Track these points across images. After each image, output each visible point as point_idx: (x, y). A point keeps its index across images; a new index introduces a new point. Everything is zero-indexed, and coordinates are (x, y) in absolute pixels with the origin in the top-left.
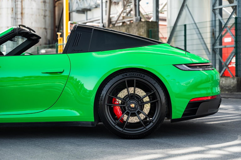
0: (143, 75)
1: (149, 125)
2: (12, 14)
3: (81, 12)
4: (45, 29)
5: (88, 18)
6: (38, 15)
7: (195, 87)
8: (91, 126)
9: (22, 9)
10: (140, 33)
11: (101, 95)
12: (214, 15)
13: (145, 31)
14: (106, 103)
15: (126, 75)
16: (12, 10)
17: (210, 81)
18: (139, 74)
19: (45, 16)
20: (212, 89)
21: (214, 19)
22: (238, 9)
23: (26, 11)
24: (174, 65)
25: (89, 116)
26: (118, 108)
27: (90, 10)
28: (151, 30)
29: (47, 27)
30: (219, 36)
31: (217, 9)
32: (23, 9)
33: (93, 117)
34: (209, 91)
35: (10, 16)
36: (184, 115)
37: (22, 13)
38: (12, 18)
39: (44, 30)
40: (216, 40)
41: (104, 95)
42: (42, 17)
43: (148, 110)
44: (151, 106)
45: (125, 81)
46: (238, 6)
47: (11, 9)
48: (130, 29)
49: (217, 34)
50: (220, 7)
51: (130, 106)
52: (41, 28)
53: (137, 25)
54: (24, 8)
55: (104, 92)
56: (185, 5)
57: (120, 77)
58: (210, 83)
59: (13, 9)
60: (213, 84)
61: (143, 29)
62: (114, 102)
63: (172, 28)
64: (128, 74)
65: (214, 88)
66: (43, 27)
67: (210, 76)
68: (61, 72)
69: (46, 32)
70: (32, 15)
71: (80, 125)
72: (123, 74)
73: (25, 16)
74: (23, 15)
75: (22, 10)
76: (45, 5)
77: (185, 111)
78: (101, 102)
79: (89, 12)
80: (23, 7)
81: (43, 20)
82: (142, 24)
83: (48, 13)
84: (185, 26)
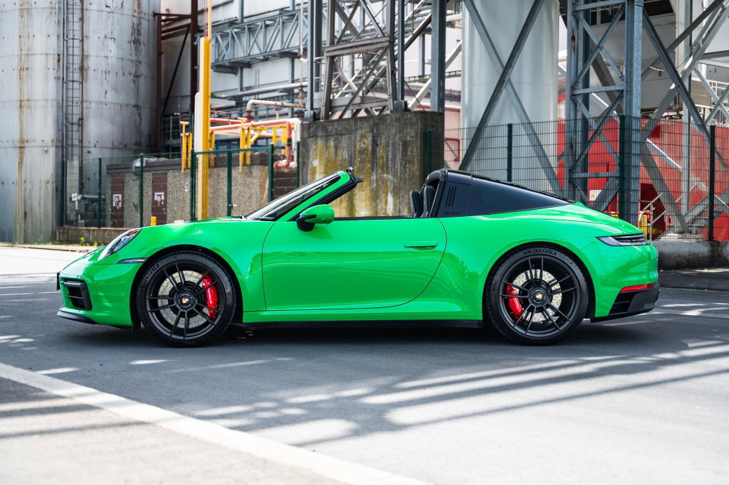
0: (554, 251)
1: (563, 324)
2: (58, 71)
3: (225, 70)
4: (137, 106)
5: (245, 84)
6: (120, 74)
7: (625, 270)
8: (476, 327)
9: (83, 57)
10: (406, 137)
11: (493, 282)
12: (572, 106)
13: (416, 133)
14: (501, 294)
15: (529, 252)
16: (59, 61)
17: (645, 261)
18: (548, 249)
19: (137, 76)
20: (648, 273)
21: (572, 117)
22: (627, 97)
23: (92, 63)
24: (598, 238)
25: (475, 313)
26: (516, 301)
27: (249, 65)
28: (430, 132)
29: (141, 104)
30: (582, 154)
31: (580, 94)
32: (85, 58)
33: (481, 314)
34: (645, 277)
35: (52, 74)
36: (612, 311)
37: (82, 69)
38: (58, 78)
39: (135, 110)
40: (576, 161)
41: (498, 282)
42: (131, 78)
43: (559, 303)
44: (563, 297)
45: (528, 261)
46: (627, 91)
47: (56, 57)
48: (382, 127)
49: (579, 150)
50: (586, 91)
51: (535, 298)
52: (127, 105)
53: (398, 120)
54: (87, 56)
55: (497, 278)
56: (506, 80)
57: (521, 254)
58: (646, 263)
59: (61, 57)
60: (651, 267)
61: (412, 128)
62: (510, 292)
63: (474, 131)
64: (532, 250)
65: (651, 273)
66: (133, 102)
67: (645, 254)
68: (433, 247)
69: (140, 115)
70: (107, 72)
71: (459, 326)
72: (524, 251)
73: (91, 75)
74: (85, 73)
75: (82, 60)
76: (136, 49)
77: (614, 306)
78: (493, 293)
79: (246, 71)
80: (85, 53)
81: (132, 85)
82: (410, 119)
83: (143, 69)
84: (510, 126)
